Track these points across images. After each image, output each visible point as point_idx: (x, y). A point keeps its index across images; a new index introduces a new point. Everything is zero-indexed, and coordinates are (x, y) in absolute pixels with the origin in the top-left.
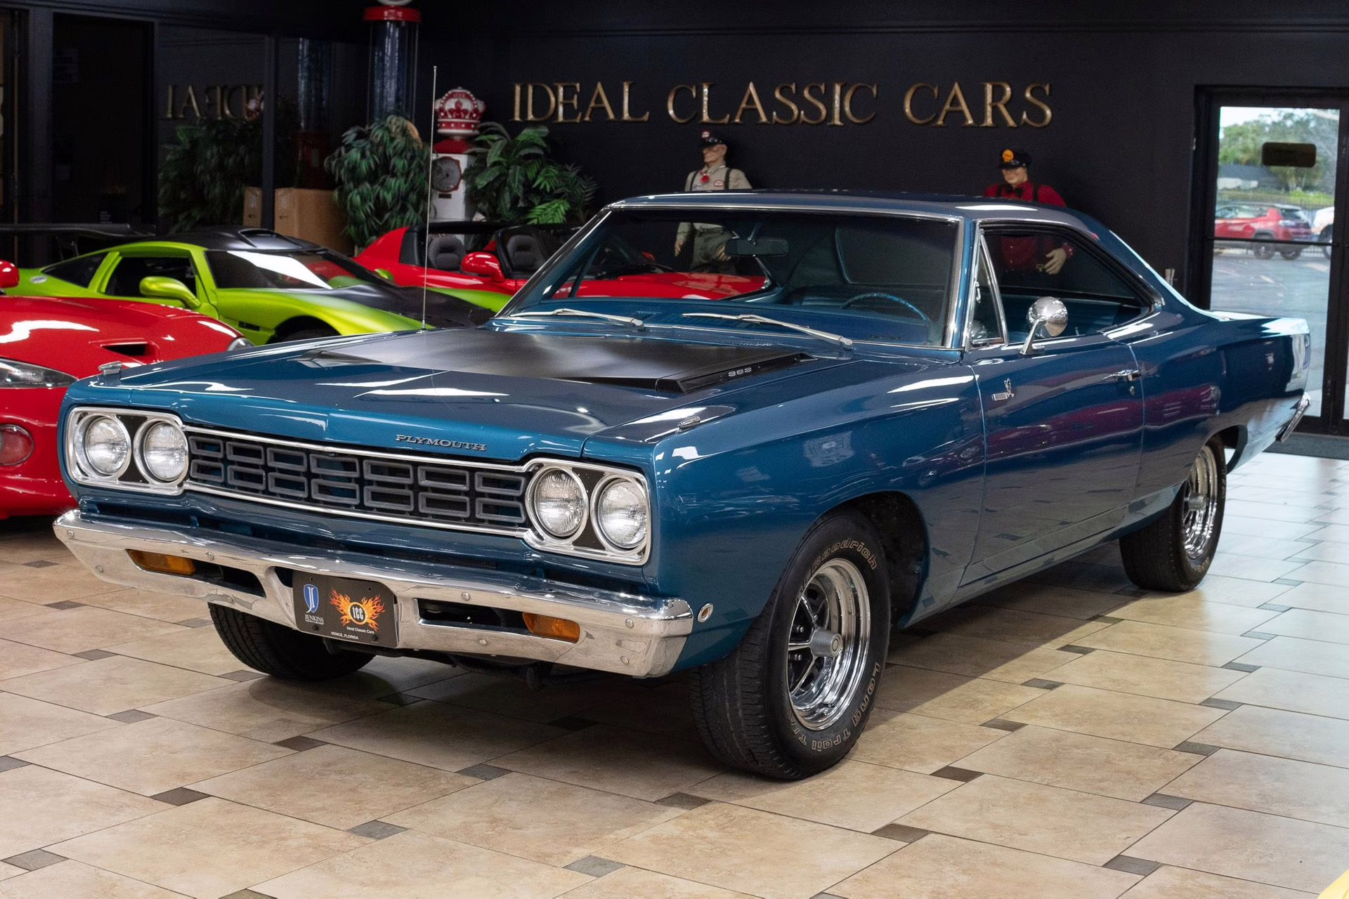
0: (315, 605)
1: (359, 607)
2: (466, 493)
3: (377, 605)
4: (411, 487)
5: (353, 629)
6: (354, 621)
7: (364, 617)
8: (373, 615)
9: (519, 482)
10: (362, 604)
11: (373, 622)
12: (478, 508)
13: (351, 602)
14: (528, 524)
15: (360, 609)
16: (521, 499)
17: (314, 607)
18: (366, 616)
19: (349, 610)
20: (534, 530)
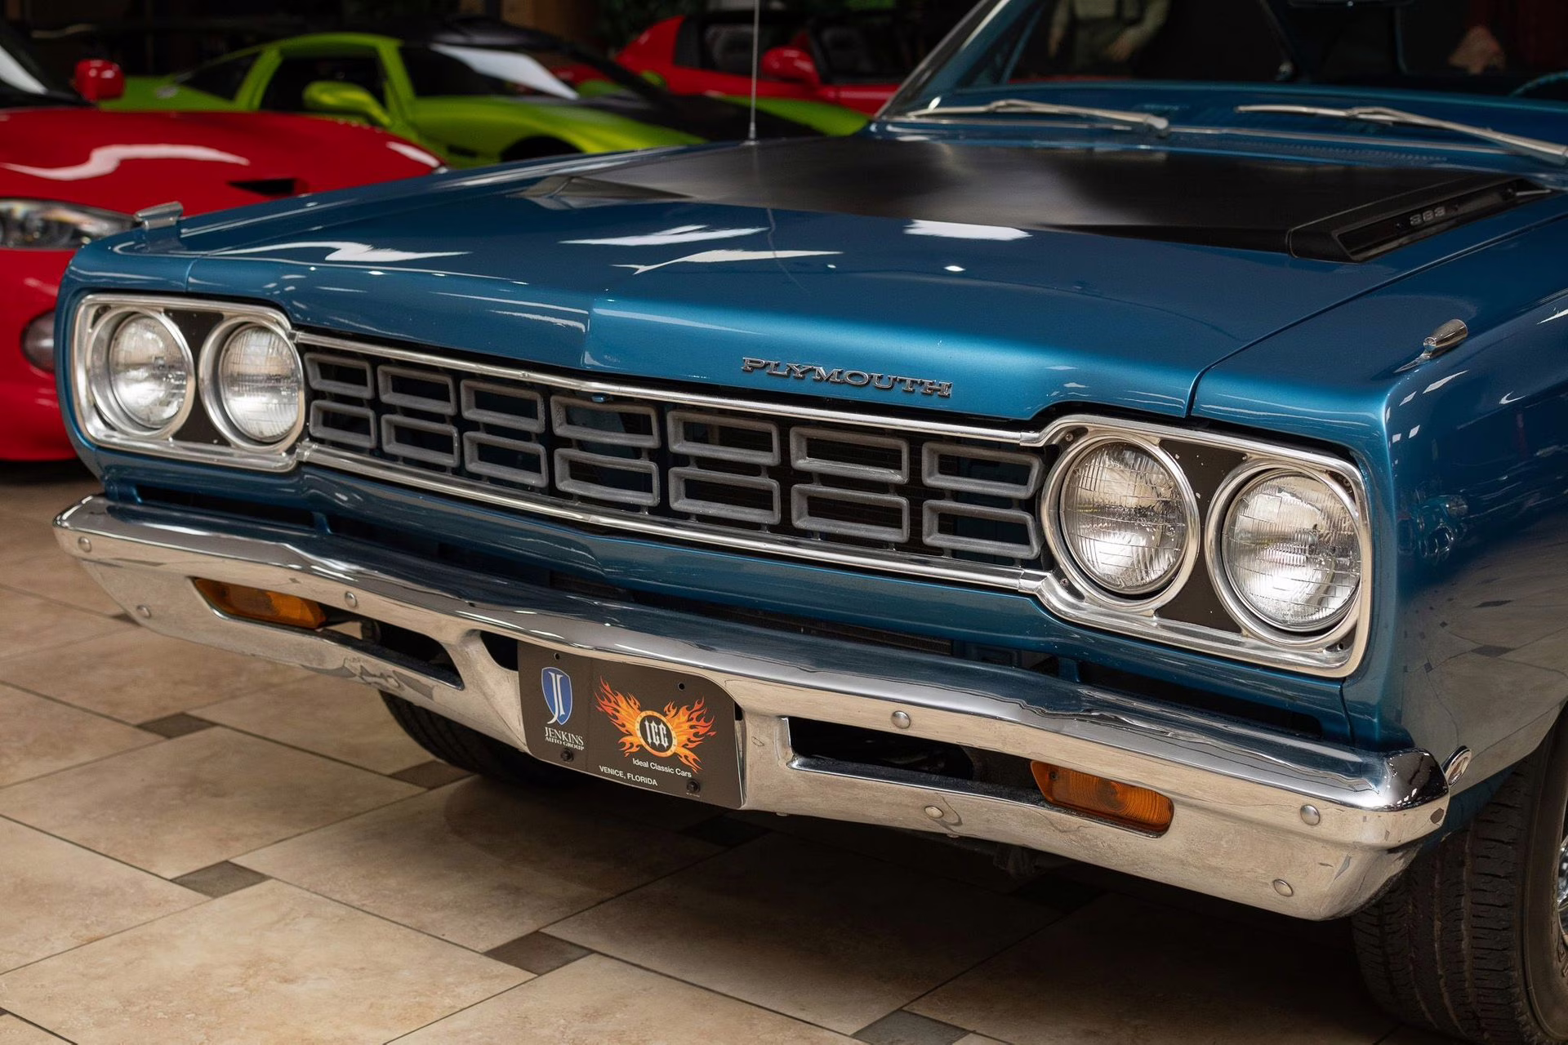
0: (566, 710)
1: (658, 722)
2: (899, 489)
3: (698, 719)
5: (646, 765)
6: (648, 748)
7: (670, 742)
8: (689, 740)
9: (1027, 469)
10: (665, 715)
11: (687, 752)
13: (641, 709)
14: (1046, 562)
15: (661, 726)
16: (1031, 505)
17: (562, 713)
18: (675, 742)
19: (638, 726)
20: (1060, 575)
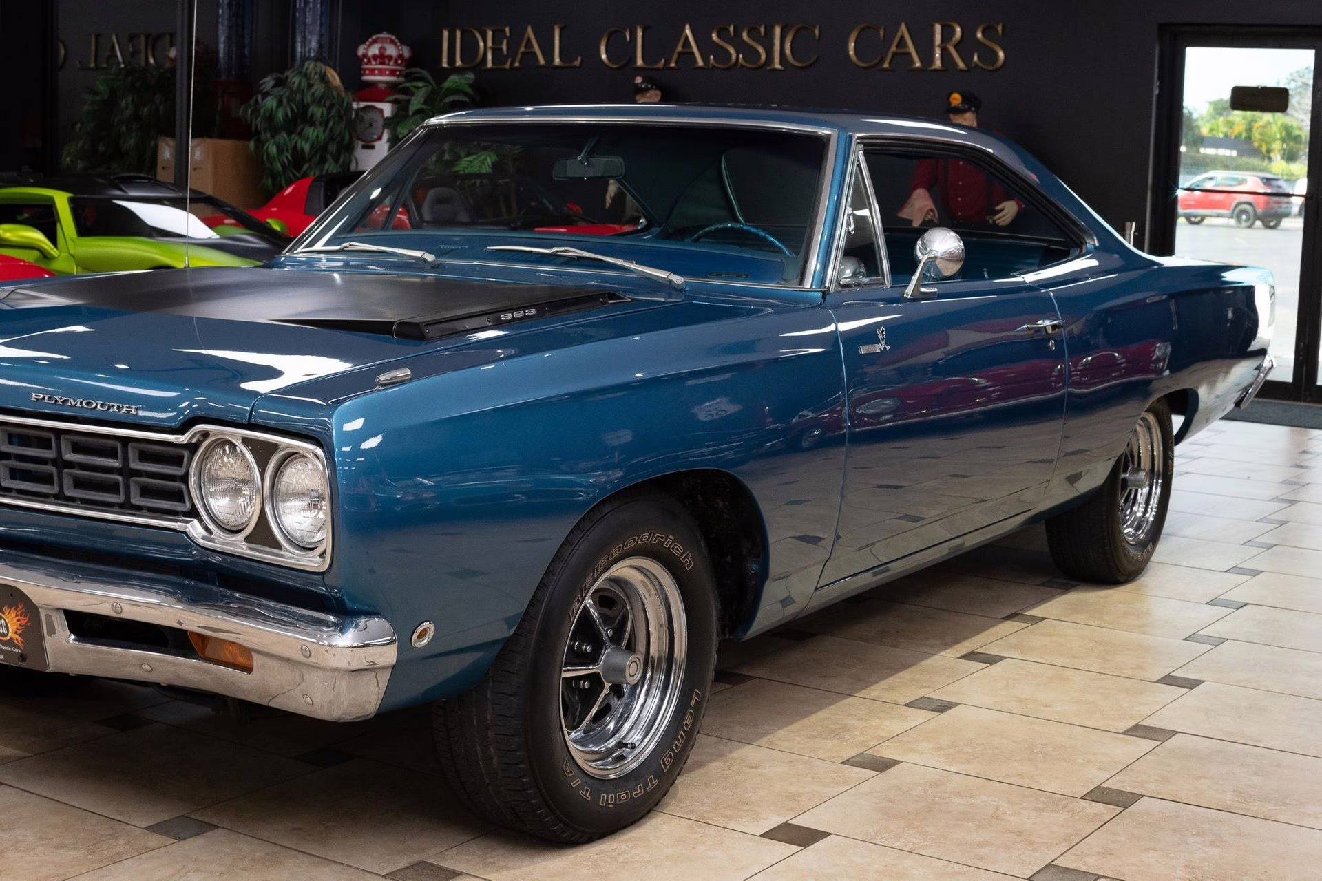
1: (1, 618)
2: (118, 471)
3: (21, 616)
4: (54, 462)
7: (8, 631)
8: (17, 628)
9: (182, 457)
10: (4, 614)
11: (18, 637)
12: (135, 491)
14: (194, 513)
15: (2, 620)
16: (185, 479)
18: (10, 630)
20: (201, 521)
